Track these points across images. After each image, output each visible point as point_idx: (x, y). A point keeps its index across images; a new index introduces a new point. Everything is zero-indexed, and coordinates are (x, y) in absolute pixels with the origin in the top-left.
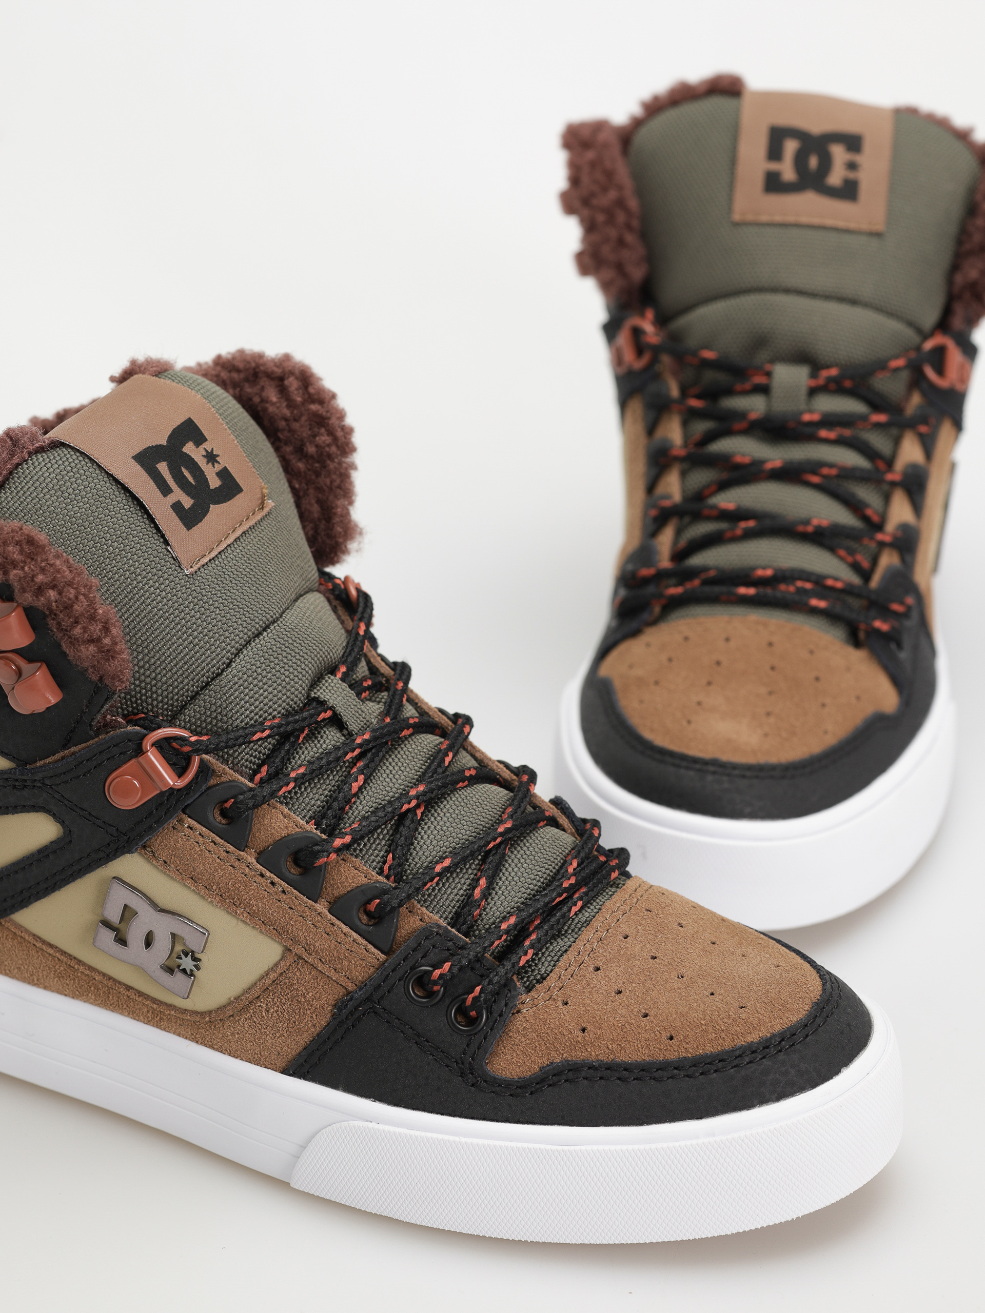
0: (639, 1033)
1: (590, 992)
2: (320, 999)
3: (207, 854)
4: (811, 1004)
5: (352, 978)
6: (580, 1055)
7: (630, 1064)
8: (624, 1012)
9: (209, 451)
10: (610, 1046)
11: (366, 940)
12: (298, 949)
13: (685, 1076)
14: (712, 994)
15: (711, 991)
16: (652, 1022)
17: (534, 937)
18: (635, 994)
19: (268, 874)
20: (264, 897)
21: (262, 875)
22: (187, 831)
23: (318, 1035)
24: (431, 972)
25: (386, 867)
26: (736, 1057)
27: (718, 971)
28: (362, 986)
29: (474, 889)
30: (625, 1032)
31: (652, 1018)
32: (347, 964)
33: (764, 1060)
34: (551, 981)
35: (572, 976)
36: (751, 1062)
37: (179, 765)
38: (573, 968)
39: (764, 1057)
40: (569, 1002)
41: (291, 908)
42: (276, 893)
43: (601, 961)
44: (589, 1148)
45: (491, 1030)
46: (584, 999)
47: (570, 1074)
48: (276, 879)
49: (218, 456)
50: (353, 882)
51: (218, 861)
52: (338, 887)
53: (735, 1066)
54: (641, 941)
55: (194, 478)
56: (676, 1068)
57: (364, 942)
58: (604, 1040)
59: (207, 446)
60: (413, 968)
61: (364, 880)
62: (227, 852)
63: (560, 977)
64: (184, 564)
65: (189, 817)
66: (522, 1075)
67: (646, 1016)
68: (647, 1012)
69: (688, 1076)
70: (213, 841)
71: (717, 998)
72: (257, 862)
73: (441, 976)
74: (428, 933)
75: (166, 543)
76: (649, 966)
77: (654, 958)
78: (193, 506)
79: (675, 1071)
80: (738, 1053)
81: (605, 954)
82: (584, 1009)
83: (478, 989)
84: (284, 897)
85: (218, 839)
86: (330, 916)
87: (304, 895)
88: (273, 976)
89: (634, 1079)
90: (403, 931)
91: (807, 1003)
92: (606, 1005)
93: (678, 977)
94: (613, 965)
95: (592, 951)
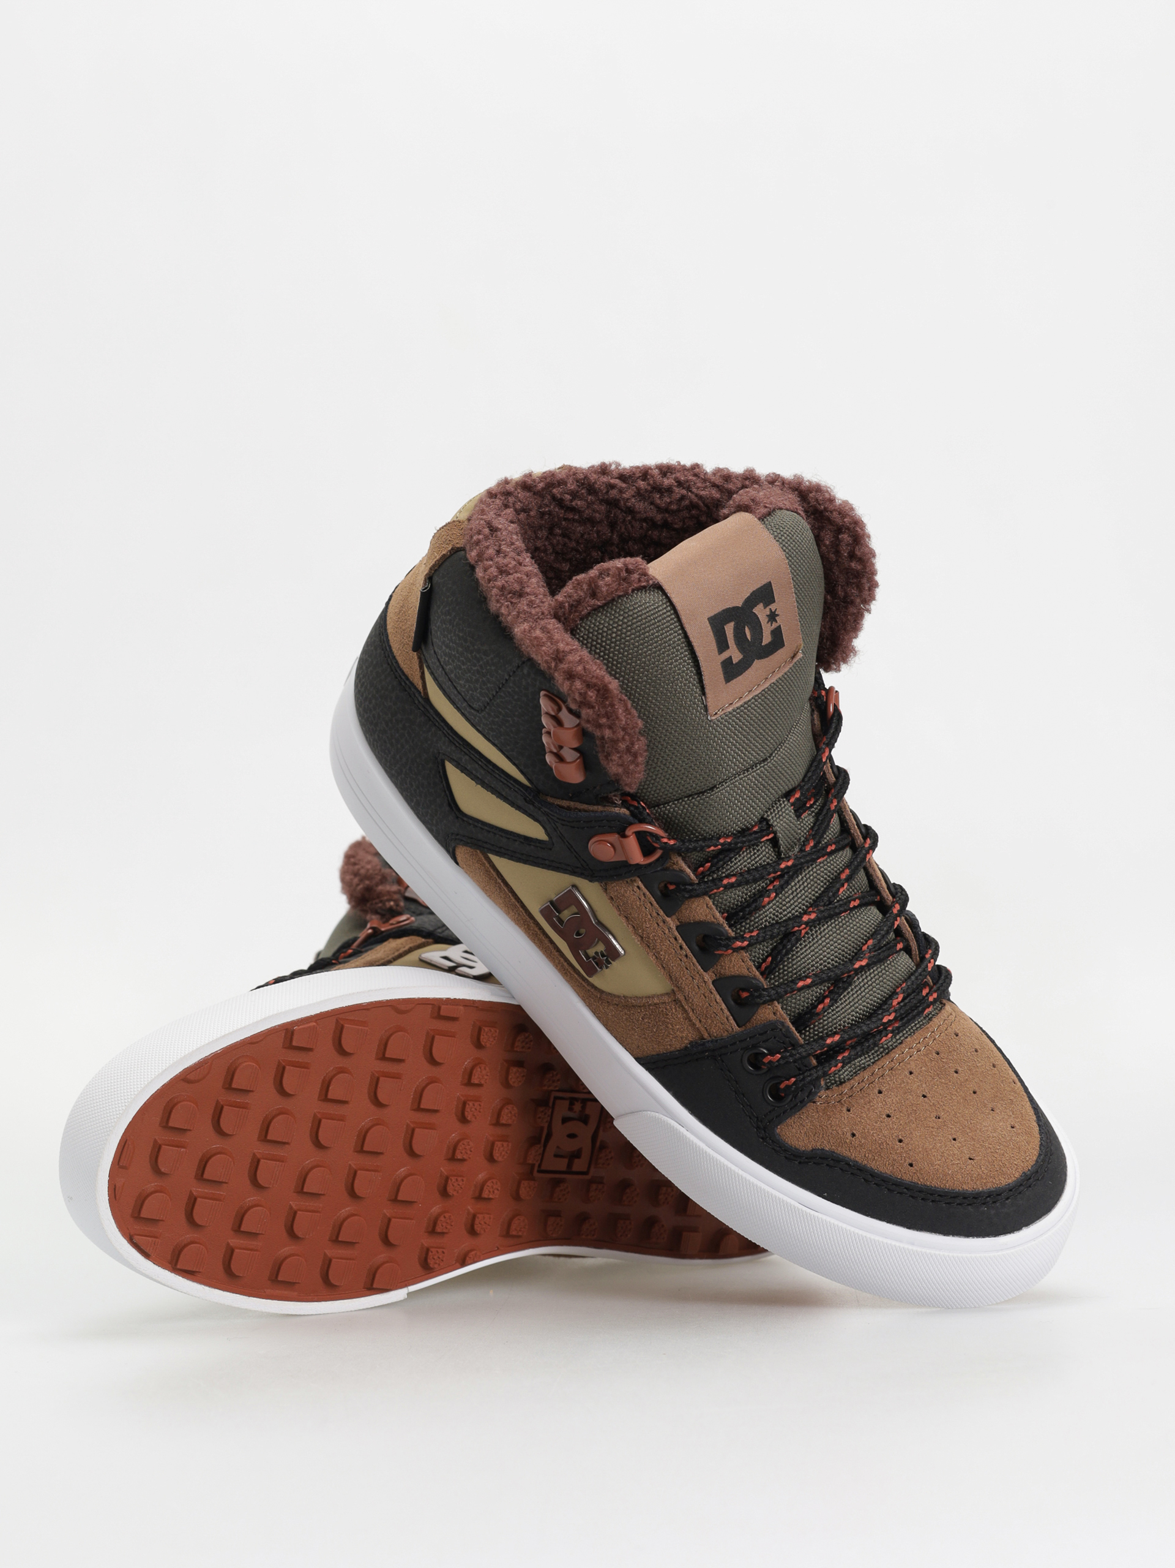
0: (891, 1153)
1: (868, 1109)
2: (682, 1032)
3: (644, 909)
4: (1021, 1173)
5: (710, 1032)
6: (844, 1151)
7: (876, 1173)
8: (886, 1133)
9: (773, 611)
10: (867, 1155)
11: (730, 1013)
12: (680, 996)
13: (910, 1196)
14: (954, 1139)
15: (954, 1136)
16: (903, 1148)
17: (846, 1054)
18: (899, 1122)
19: (680, 940)
20: (671, 954)
21: (676, 939)
22: (636, 889)
23: (671, 1052)
24: (765, 1055)
25: (764, 966)
26: (951, 1197)
27: (967, 1120)
28: (715, 1041)
29: (819, 1004)
30: (881, 1149)
31: (904, 1145)
32: (710, 1022)
33: (970, 1207)
34: (845, 1089)
35: (861, 1090)
36: (960, 1204)
37: (647, 850)
38: (864, 1084)
39: (970, 1205)
40: (851, 1111)
41: (687, 969)
42: (681, 955)
43: (885, 1087)
44: (824, 1217)
45: (791, 1109)
46: (862, 1113)
47: (832, 1162)
48: (685, 946)
49: (778, 615)
50: (737, 971)
51: (649, 917)
52: (725, 969)
53: (948, 1203)
54: (920, 1081)
55: (752, 636)
56: (906, 1188)
57: (728, 1013)
58: (864, 1149)
59: (773, 607)
60: (755, 1046)
61: (745, 972)
62: (658, 914)
63: (852, 1088)
64: (711, 710)
65: (641, 881)
66: (797, 1147)
67: (900, 1141)
68: (903, 1139)
69: (912, 1197)
70: (650, 903)
71: (957, 1144)
72: (677, 929)
73: (770, 1062)
74: (773, 1027)
75: (704, 694)
76: (918, 1103)
77: (924, 1096)
78: (740, 661)
79: (905, 1190)
80: (953, 1195)
81: (890, 1082)
82: (859, 1120)
83: (793, 1080)
84: (684, 959)
85: (655, 903)
86: (712, 986)
87: (700, 965)
88: (656, 1001)
89: (875, 1184)
90: (758, 1017)
91: (1020, 1170)
92: (876, 1123)
93: (936, 1118)
94: (892, 1094)
95: (882, 1076)
